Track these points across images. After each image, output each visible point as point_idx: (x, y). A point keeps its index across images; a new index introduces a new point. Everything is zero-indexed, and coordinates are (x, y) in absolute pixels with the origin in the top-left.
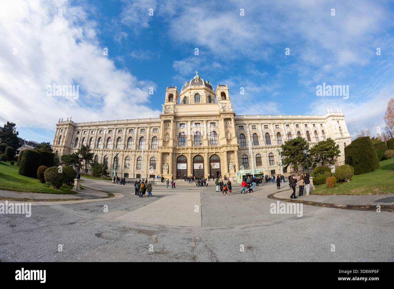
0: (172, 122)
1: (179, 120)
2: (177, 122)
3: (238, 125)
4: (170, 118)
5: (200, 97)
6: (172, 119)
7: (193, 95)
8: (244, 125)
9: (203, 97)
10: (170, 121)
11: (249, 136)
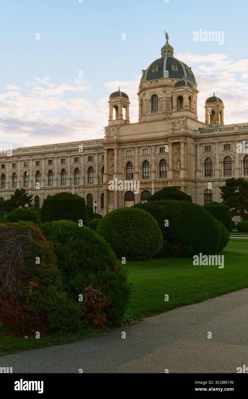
0: (116, 151)
1: (125, 147)
2: (122, 149)
3: (204, 146)
4: (113, 146)
5: (159, 101)
6: (114, 147)
7: (149, 98)
8: (212, 145)
9: (162, 102)
10: (114, 150)
11: (217, 161)
